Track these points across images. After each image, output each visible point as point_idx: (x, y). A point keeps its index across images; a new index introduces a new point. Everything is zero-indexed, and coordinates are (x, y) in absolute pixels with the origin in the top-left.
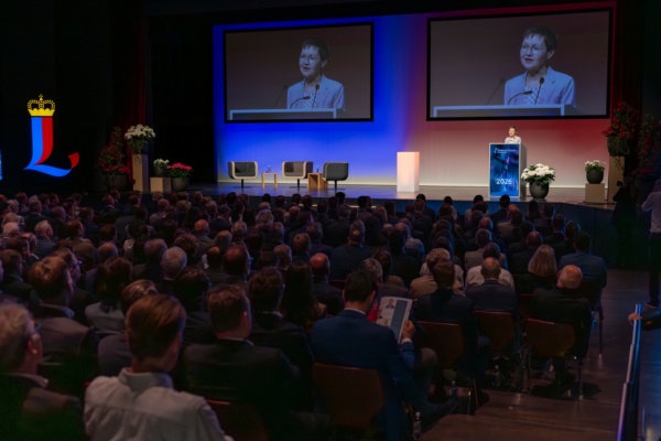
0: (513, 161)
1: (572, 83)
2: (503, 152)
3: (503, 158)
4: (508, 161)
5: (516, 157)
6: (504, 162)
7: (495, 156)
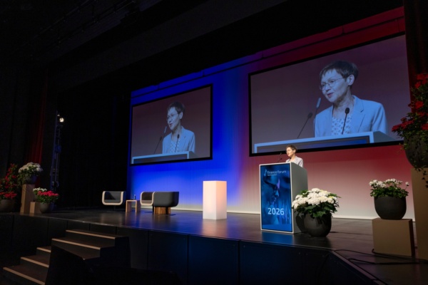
0: (285, 185)
1: (382, 110)
2: (273, 174)
3: (273, 181)
4: (278, 185)
5: (287, 180)
6: (274, 187)
7: (266, 180)
